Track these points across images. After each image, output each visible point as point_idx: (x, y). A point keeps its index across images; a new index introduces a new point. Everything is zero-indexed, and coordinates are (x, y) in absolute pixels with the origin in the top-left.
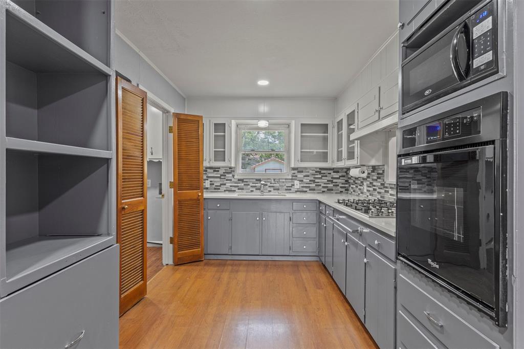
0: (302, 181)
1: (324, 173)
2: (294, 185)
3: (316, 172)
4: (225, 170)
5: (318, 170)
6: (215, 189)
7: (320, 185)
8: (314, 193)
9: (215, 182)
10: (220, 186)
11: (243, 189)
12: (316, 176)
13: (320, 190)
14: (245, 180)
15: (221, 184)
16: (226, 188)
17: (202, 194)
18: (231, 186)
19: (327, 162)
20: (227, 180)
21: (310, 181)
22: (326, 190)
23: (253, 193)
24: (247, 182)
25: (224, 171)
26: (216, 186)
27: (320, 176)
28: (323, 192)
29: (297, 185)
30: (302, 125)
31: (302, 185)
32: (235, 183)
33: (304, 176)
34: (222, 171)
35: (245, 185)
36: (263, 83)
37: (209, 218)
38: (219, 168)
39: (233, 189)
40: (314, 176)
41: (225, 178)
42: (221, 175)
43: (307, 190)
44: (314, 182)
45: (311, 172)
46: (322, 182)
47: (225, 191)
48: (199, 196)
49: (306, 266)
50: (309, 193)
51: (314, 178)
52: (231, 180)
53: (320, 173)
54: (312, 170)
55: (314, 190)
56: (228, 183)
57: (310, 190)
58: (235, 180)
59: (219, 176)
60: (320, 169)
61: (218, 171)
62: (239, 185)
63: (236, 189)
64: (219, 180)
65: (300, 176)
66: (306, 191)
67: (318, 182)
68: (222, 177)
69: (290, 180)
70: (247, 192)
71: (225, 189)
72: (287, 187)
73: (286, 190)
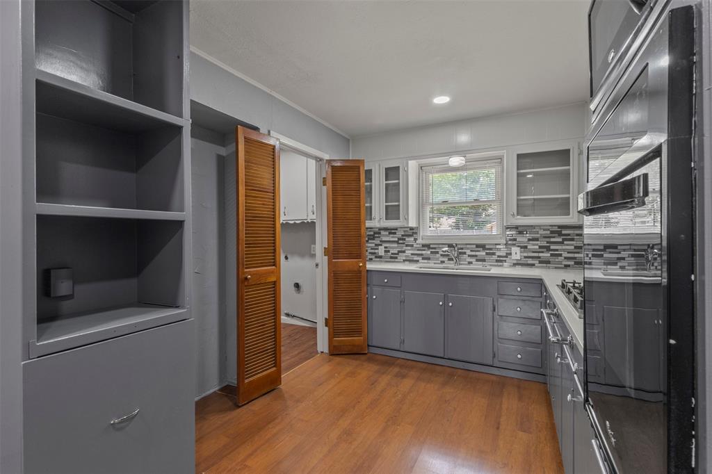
0: (526, 247)
1: (569, 235)
2: (510, 254)
3: (552, 232)
4: (404, 231)
5: (556, 229)
6: (391, 258)
7: (561, 255)
8: (549, 268)
9: (391, 248)
10: (398, 254)
11: (429, 259)
12: (552, 240)
13: (560, 263)
14: (431, 246)
15: (399, 252)
16: (406, 256)
17: (365, 264)
18: (412, 254)
19: (569, 215)
20: (407, 246)
21: (540, 247)
22: (572, 263)
23: (444, 266)
24: (435, 248)
25: (403, 233)
26: (392, 254)
27: (560, 240)
28: (567, 266)
29: (516, 253)
30: (519, 156)
31: (526, 255)
32: (418, 250)
33: (529, 240)
34: (400, 233)
35: (432, 252)
36: (441, 100)
37: (374, 297)
38: (396, 229)
39: (416, 258)
40: (548, 240)
41: (404, 243)
42: (399, 239)
43: (536, 262)
44: (548, 249)
45: (541, 232)
46: (564, 250)
47: (404, 261)
48: (360, 266)
49: (519, 387)
50: (539, 267)
51: (548, 242)
52: (412, 246)
53: (560, 234)
54: (544, 230)
55: (549, 262)
56: (409, 250)
57: (540, 262)
58: (418, 246)
59: (397, 239)
60: (560, 227)
61: (395, 233)
62: (424, 252)
63: (420, 258)
64: (396, 245)
65: (522, 239)
66: (533, 265)
67: (557, 250)
68: (400, 242)
69: (504, 247)
70: (435, 263)
71: (404, 258)
72: (498, 256)
73: (497, 261)
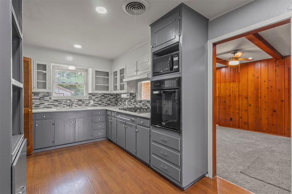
0: (95, 100)
1: (106, 96)
2: (90, 103)
3: (102, 96)
4: (44, 94)
5: (103, 94)
6: (35, 107)
7: (104, 102)
8: (101, 106)
9: (35, 102)
10: (40, 105)
11: (57, 106)
12: (102, 98)
13: (104, 105)
14: (59, 101)
15: (40, 104)
16: (44, 106)
17: (31, 110)
18: (48, 104)
19: (108, 91)
20: (45, 101)
21: (99, 100)
22: (107, 104)
23: (65, 108)
25: (43, 95)
27: (104, 98)
28: (106, 105)
29: (92, 102)
30: (96, 71)
31: (95, 103)
32: (52, 102)
33: (96, 98)
34: (41, 95)
35: (59, 103)
36: (78, 46)
37: (37, 125)
38: (39, 93)
39: (50, 106)
40: (101, 98)
41: (44, 100)
42: (40, 98)
43: (97, 105)
44: (101, 101)
45: (99, 95)
46: (105, 101)
47: (43, 108)
48: (29, 111)
50: (98, 106)
51: (101, 99)
52: (48, 101)
53: (104, 96)
54: (100, 95)
55: (101, 105)
56: (46, 103)
57: (99, 105)
58: (52, 101)
59: (39, 98)
60: (104, 94)
61: (38, 95)
62: (54, 103)
63: (53, 106)
64: (39, 101)
65: (94, 98)
66: (97, 106)
67: (103, 101)
68: (41, 99)
69: (88, 100)
70: (60, 108)
71: (44, 107)
72: (86, 104)
73: (86, 105)
